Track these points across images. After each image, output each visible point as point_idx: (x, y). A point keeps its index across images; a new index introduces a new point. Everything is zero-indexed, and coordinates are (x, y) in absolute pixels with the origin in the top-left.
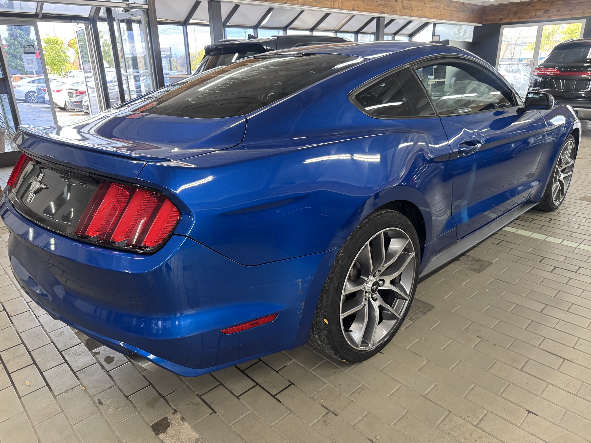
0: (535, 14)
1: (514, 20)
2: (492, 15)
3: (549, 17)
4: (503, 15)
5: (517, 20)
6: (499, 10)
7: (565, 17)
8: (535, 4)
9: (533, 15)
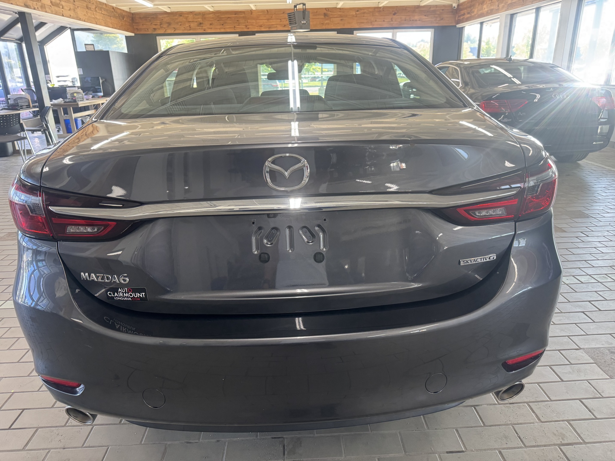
0: (190, 26)
1: (169, 31)
2: (143, 24)
3: (205, 30)
4: (156, 25)
5: (172, 32)
6: (150, 19)
7: (218, 31)
8: (187, 15)
9: (188, 27)
